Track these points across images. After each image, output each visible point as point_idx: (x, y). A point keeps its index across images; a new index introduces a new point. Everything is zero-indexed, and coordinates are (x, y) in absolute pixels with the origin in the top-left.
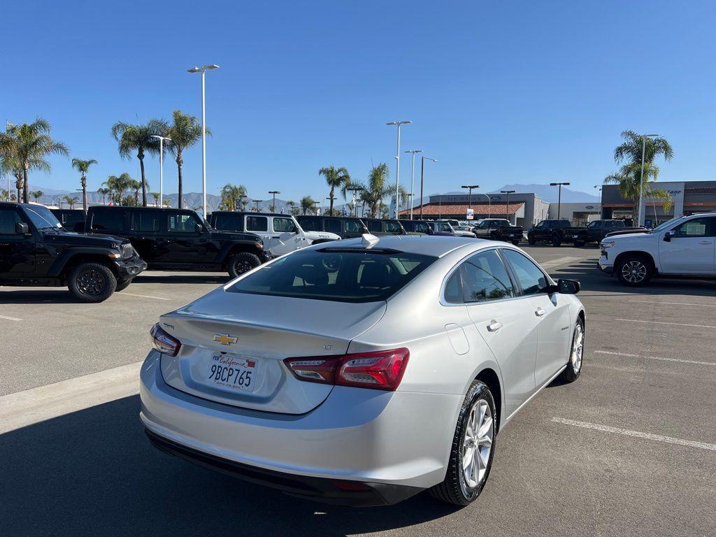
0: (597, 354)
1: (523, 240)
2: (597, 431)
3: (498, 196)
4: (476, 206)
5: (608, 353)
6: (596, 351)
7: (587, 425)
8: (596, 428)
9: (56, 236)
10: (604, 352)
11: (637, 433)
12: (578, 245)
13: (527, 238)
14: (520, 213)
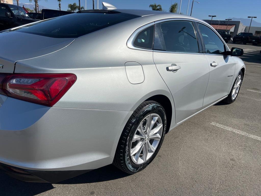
0: (248, 91)
1: (230, 41)
2: (234, 133)
3: (224, 22)
4: (214, 25)
5: (254, 91)
6: (248, 90)
7: (230, 129)
8: (234, 131)
9: (23, 19)
10: (252, 91)
11: (257, 137)
12: (254, 44)
13: (232, 40)
14: (232, 29)
